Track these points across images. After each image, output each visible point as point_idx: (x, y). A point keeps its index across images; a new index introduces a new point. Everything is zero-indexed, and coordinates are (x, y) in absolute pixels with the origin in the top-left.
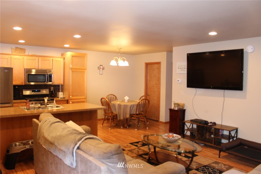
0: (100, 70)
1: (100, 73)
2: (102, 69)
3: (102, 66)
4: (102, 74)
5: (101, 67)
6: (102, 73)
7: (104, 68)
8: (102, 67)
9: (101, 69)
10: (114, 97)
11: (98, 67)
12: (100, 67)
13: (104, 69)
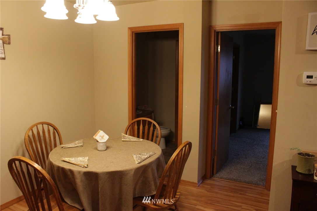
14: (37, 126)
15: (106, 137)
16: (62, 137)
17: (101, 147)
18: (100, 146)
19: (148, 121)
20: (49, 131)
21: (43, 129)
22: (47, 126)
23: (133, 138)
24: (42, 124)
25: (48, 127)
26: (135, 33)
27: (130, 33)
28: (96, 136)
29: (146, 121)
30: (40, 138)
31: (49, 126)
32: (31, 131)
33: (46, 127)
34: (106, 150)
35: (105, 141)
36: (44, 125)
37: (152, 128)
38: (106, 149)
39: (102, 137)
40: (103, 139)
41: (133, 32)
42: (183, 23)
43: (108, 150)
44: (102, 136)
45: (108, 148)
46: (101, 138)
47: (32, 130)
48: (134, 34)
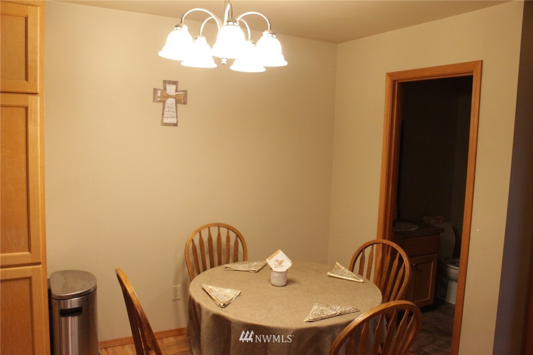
0: (164, 102)
1: (165, 121)
2: (177, 102)
3: (175, 83)
4: (175, 125)
5: (171, 90)
6: (174, 121)
7: (186, 96)
8: (177, 91)
9: (171, 102)
10: (233, 236)
11: (155, 91)
12: (165, 89)
13: (185, 103)
14: (209, 228)
15: (287, 264)
16: (248, 251)
17: (276, 280)
18: (273, 277)
19: (393, 248)
20: (228, 238)
21: (219, 235)
22: (226, 230)
23: (349, 274)
24: (219, 227)
25: (228, 232)
26: (399, 83)
27: (390, 83)
28: (270, 259)
29: (389, 246)
30: (212, 247)
31: (230, 231)
32: (198, 233)
33: (224, 231)
34: (285, 286)
35: (284, 270)
36: (220, 228)
37: (396, 262)
38: (285, 284)
39: (280, 263)
40: (281, 267)
41: (394, 82)
42: (482, 61)
43: (289, 287)
44: (280, 261)
45: (289, 282)
46: (277, 263)
47: (200, 232)
48: (397, 84)
